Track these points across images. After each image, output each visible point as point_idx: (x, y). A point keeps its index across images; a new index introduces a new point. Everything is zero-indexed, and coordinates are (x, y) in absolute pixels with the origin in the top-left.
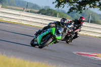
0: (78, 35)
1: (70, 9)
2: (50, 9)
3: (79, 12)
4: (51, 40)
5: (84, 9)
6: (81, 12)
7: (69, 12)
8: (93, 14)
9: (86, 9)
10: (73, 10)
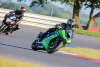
0: (19, 27)
1: (32, 3)
2: (12, 3)
3: (41, 5)
4: (62, 44)
5: (46, 3)
6: (43, 6)
7: (31, 6)
8: (55, 7)
9: (48, 2)
10: (35, 4)
